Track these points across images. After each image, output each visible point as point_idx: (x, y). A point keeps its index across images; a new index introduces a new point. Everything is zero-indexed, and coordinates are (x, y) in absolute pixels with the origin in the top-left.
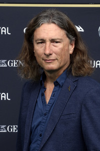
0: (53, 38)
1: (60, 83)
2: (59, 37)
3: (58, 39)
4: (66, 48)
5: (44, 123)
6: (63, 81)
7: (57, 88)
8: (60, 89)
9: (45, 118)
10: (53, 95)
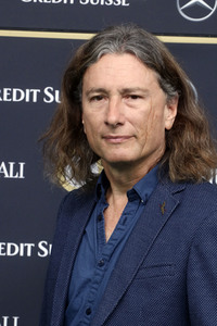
0: (128, 86)
1: (142, 195)
2: (142, 86)
3: (139, 89)
4: (157, 112)
5: (96, 283)
6: (148, 191)
7: (134, 207)
8: (142, 208)
9: (101, 273)
10: (123, 221)
